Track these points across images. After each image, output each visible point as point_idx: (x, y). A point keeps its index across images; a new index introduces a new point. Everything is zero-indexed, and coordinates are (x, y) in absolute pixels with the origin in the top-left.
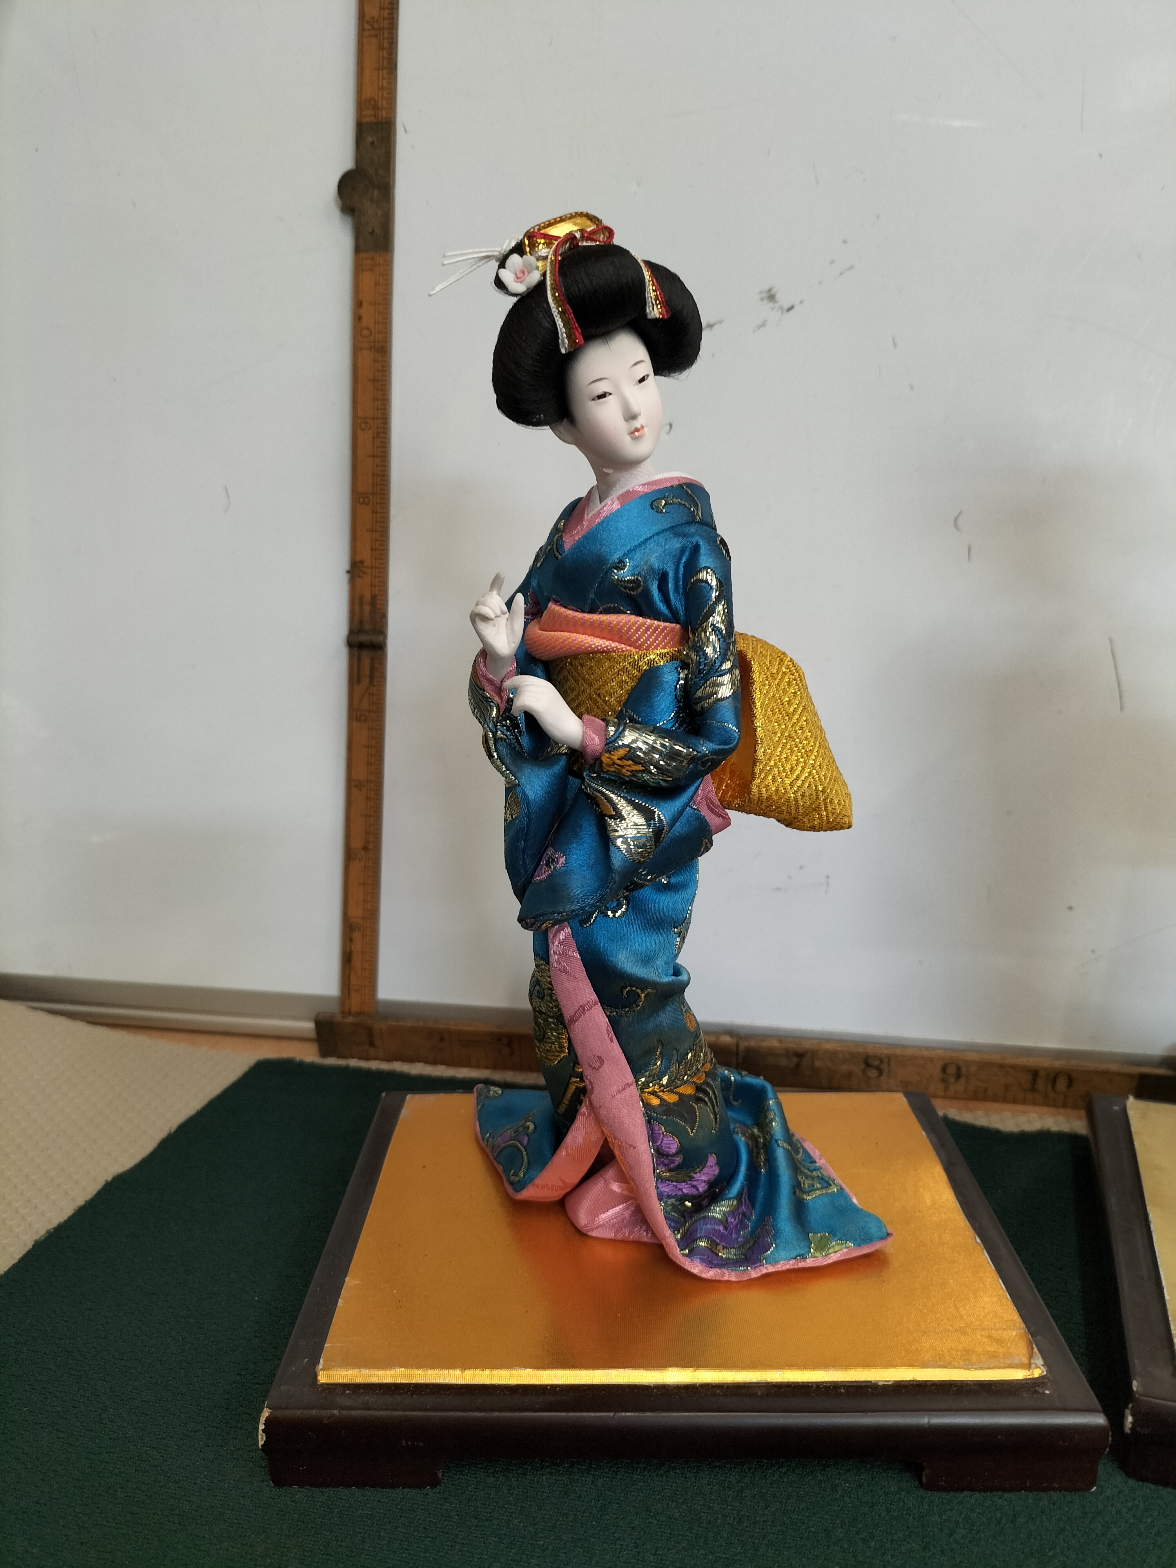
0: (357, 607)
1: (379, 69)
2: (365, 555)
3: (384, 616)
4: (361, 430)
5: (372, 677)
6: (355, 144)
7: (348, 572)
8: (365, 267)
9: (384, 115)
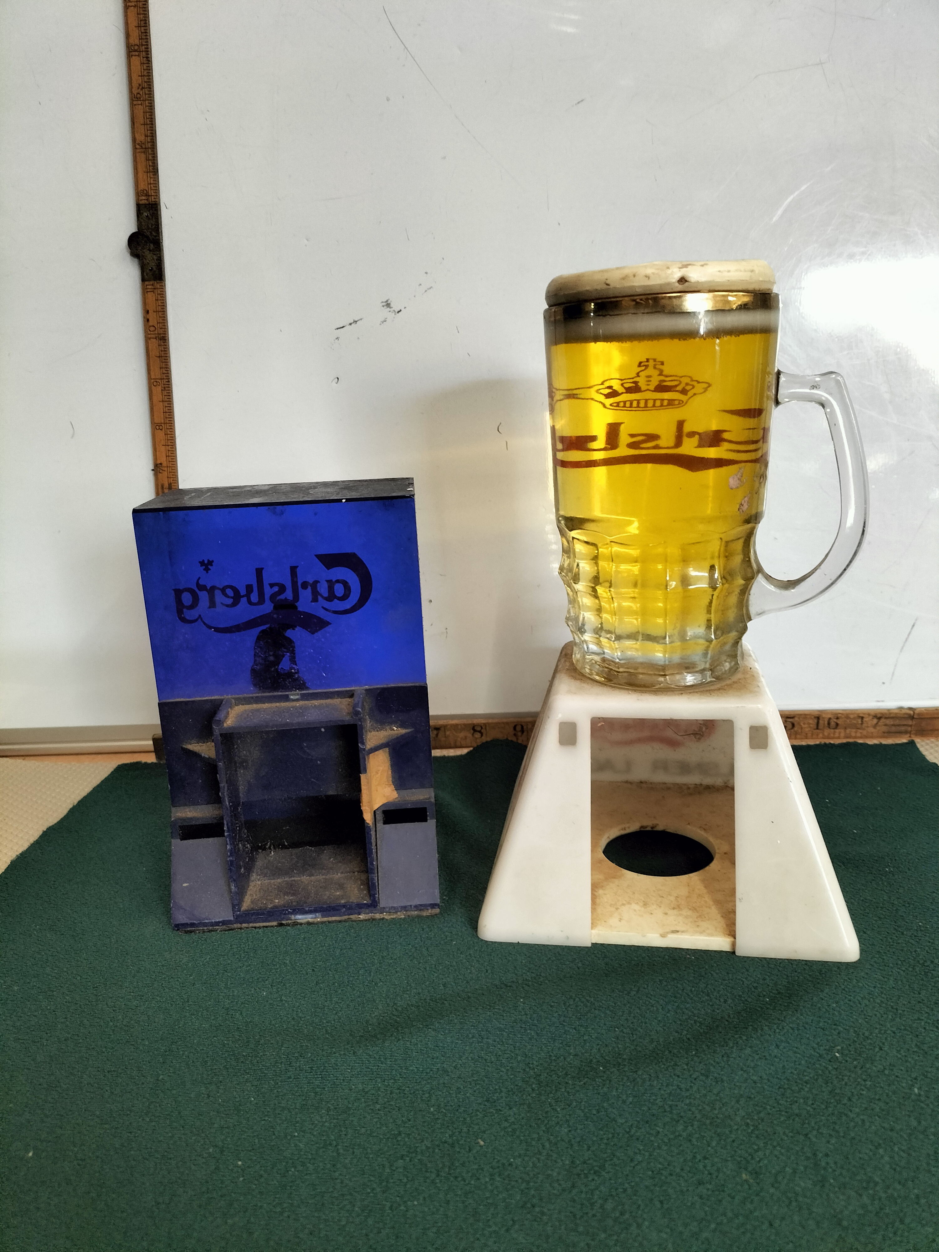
0: (160, 491)
1: (148, 172)
2: (163, 459)
4: (154, 386)
6: (136, 218)
7: (153, 470)
8: (149, 290)
9: (153, 200)
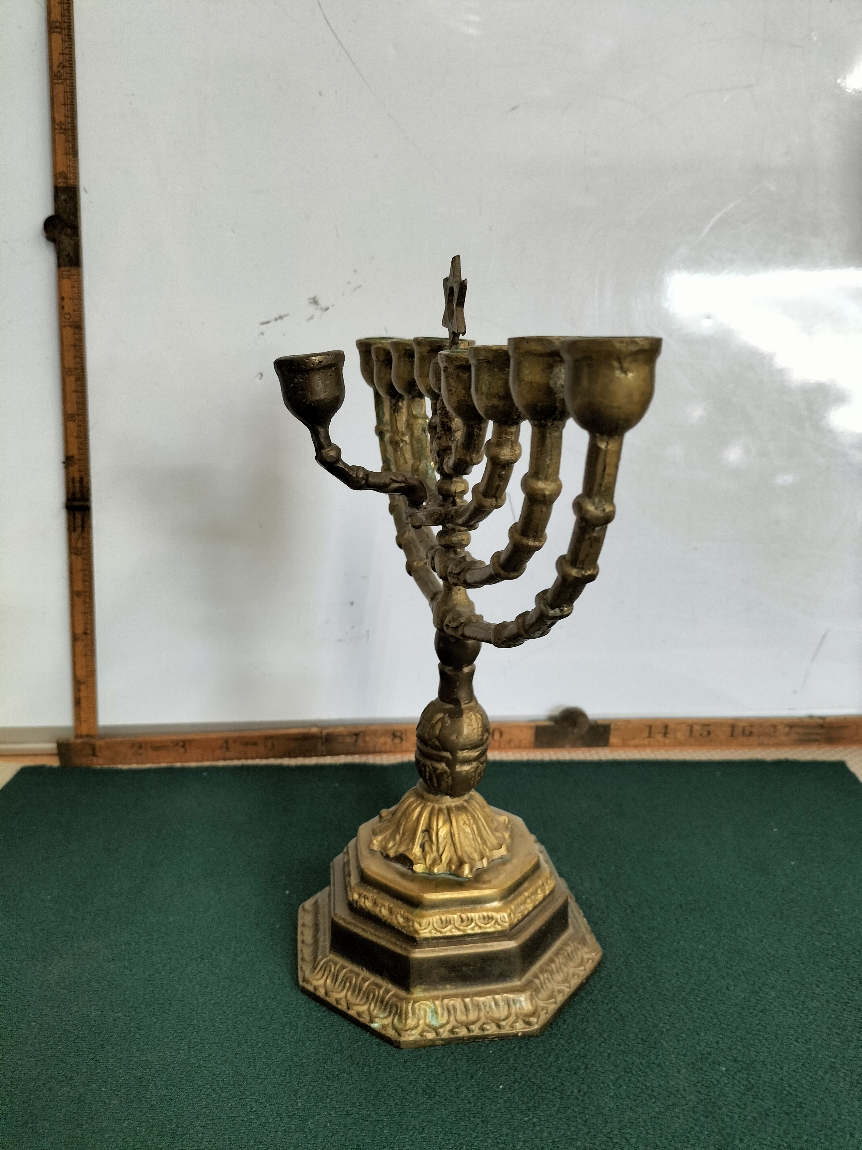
0: (71, 485)
1: (66, 154)
2: (74, 452)
3: (88, 489)
4: (69, 376)
5: (83, 527)
6: (53, 201)
7: (63, 463)
8: (64, 276)
9: (72, 183)
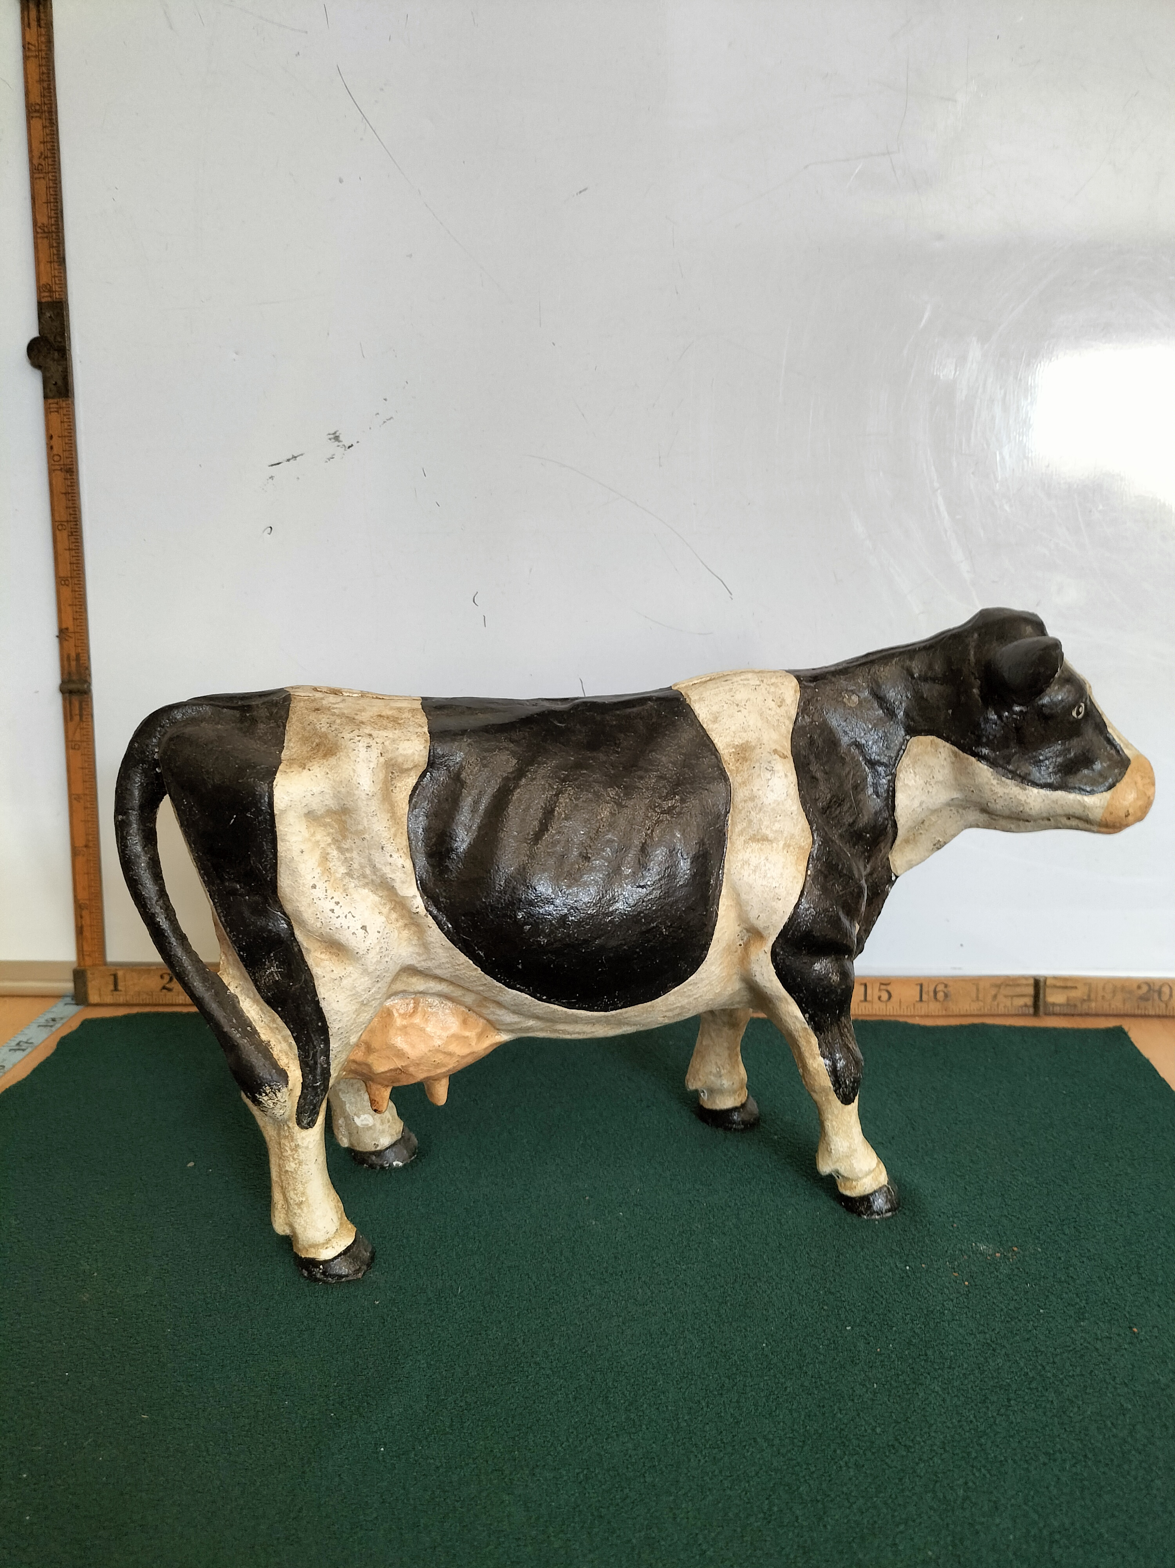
0: (66, 663)
1: (51, 262)
2: (69, 624)
3: (88, 668)
4: (59, 530)
5: (81, 716)
6: (38, 318)
7: (57, 636)
8: (52, 410)
9: (57, 296)
